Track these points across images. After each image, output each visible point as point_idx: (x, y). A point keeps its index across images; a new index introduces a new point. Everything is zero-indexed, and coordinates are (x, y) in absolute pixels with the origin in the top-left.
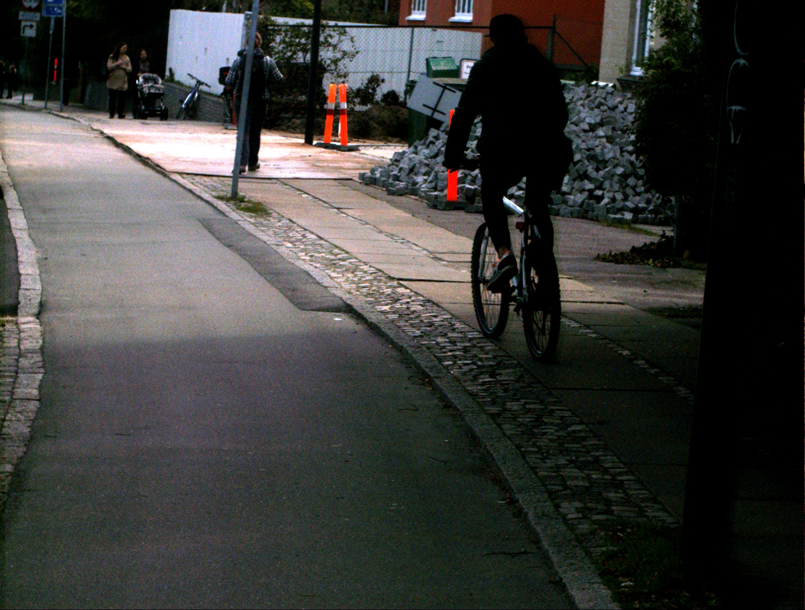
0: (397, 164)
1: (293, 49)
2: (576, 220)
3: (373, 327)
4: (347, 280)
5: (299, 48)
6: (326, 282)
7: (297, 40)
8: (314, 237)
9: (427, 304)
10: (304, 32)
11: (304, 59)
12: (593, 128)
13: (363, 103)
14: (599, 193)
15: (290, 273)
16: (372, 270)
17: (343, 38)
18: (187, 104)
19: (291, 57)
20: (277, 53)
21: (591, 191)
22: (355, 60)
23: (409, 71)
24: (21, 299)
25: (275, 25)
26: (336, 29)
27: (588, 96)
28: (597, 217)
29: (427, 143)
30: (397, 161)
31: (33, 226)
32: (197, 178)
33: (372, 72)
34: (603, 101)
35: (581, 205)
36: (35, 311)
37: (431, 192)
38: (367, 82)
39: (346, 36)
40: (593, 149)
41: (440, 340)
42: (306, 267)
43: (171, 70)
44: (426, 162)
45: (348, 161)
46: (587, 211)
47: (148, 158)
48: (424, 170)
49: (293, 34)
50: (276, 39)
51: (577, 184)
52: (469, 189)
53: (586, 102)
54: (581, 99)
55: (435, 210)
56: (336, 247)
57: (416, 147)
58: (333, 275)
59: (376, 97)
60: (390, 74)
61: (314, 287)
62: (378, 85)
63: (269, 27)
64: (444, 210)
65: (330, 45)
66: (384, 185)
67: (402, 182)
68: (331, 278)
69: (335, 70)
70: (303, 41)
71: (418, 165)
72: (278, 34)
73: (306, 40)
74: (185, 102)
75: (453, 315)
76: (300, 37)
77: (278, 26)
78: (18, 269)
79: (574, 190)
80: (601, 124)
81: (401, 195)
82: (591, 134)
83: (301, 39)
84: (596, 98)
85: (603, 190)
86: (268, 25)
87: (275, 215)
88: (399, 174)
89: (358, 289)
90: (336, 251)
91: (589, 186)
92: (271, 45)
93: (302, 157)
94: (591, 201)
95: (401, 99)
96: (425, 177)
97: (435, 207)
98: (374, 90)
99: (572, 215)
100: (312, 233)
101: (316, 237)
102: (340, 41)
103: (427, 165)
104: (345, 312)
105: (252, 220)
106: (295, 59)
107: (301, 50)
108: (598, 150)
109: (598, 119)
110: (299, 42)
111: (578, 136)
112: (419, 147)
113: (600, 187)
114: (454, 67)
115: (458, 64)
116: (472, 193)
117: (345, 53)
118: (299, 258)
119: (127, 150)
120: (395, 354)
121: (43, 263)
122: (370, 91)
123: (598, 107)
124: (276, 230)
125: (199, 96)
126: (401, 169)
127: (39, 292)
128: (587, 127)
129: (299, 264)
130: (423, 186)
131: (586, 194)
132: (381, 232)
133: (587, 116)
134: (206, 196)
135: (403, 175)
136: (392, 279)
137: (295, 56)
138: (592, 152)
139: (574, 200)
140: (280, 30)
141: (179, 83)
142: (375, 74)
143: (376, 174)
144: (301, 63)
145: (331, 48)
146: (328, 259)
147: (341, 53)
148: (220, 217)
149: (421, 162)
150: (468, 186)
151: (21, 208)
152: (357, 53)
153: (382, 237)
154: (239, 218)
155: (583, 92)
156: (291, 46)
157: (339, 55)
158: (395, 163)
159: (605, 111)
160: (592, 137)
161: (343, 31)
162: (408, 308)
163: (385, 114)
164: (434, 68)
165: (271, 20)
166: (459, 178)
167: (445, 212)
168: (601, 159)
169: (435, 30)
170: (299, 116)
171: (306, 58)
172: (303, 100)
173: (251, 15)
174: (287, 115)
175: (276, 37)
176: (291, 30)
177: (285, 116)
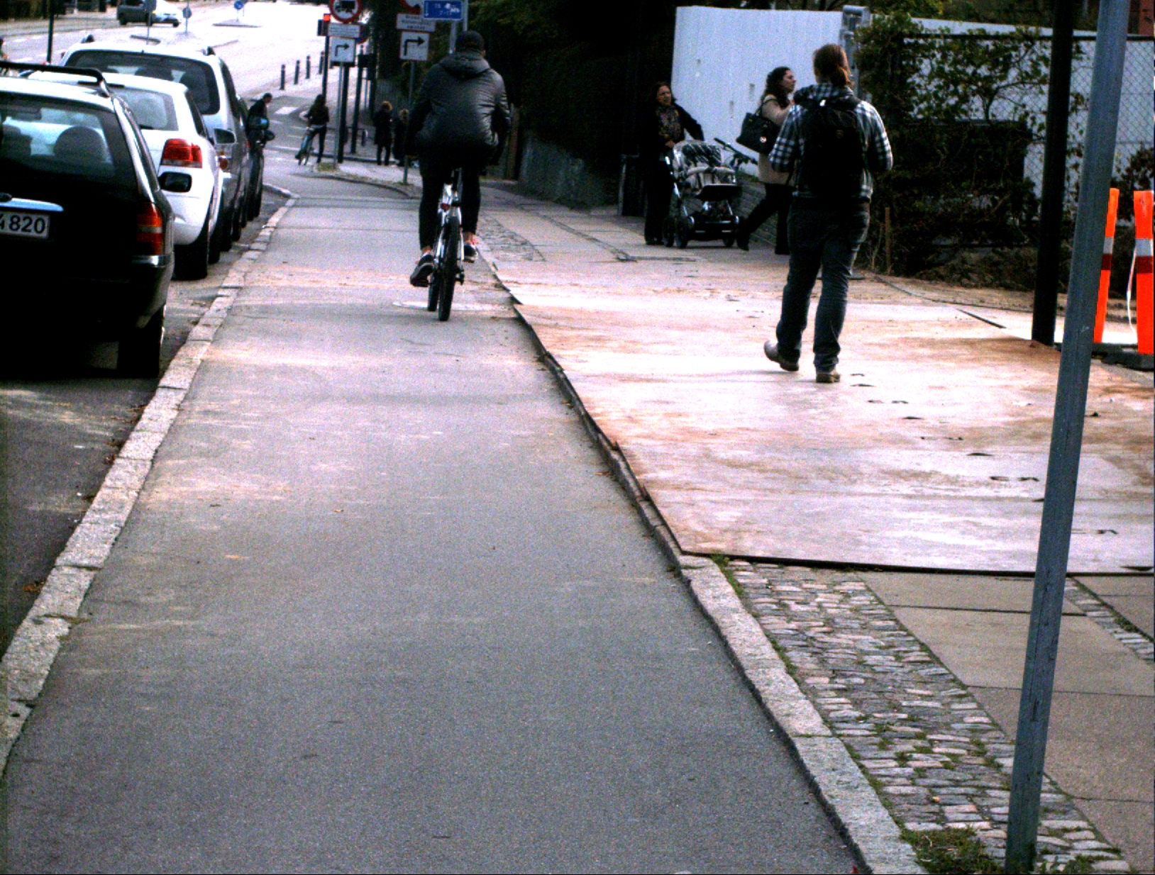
1: (960, 89)
5: (974, 88)
7: (970, 70)
10: (986, 50)
11: (986, 112)
19: (955, 109)
20: (924, 98)
25: (920, 36)
33: (1142, 143)
38: (1128, 165)
39: (1081, 59)
49: (960, 56)
50: (923, 66)
63: (906, 41)
70: (984, 71)
72: (926, 57)
73: (990, 70)
76: (977, 63)
77: (926, 36)
83: (979, 67)
86: (903, 35)
92: (909, 80)
98: (1146, 182)
106: (965, 113)
107: (978, 92)
110: (974, 73)
137: (964, 106)
140: (932, 46)
144: (978, 121)
147: (1072, 99)
156: (956, 84)
165: (909, 23)
170: (976, 242)
171: (991, 111)
172: (984, 206)
173: (858, 14)
174: (949, 242)
175: (921, 62)
176: (957, 47)
177: (943, 243)
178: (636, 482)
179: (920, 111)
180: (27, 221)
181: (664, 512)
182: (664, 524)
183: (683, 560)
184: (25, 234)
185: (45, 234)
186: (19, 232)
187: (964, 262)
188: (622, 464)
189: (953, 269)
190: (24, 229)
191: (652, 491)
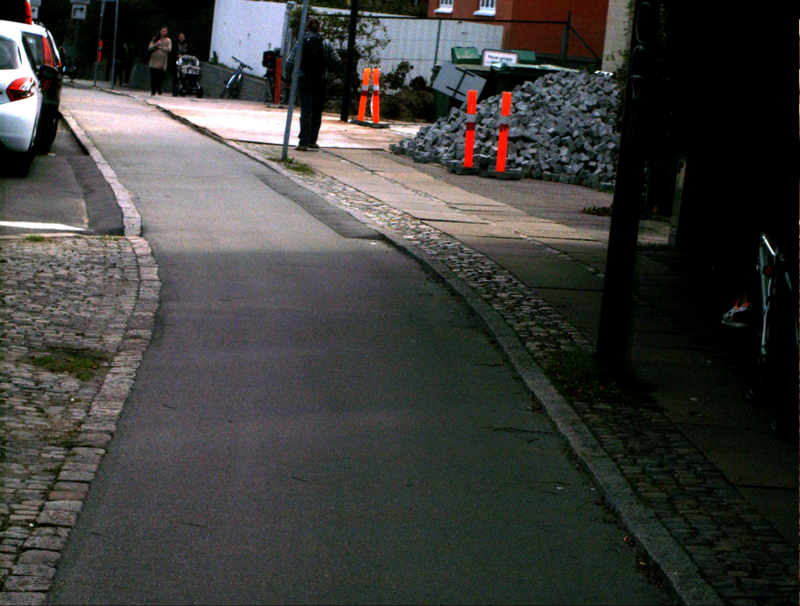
0: (423, 137)
1: (331, 36)
2: (572, 186)
3: (401, 249)
4: (380, 219)
5: (336, 35)
6: (364, 220)
7: (335, 28)
8: (352, 189)
9: (443, 235)
10: (341, 21)
11: (341, 46)
12: (590, 109)
13: (393, 87)
14: (593, 164)
15: (334, 213)
16: (400, 213)
17: (377, 27)
18: (231, 85)
21: (586, 162)
22: (387, 47)
23: (436, 59)
24: (126, 224)
26: (370, 19)
27: (588, 83)
28: (591, 184)
29: (449, 120)
30: (422, 134)
31: (120, 176)
32: (250, 145)
33: (402, 59)
34: (600, 87)
35: (578, 174)
36: (138, 232)
37: (451, 160)
38: (397, 68)
39: (379, 25)
40: (589, 127)
41: (451, 257)
42: (348, 209)
43: (215, 53)
44: (447, 135)
45: (379, 136)
46: (582, 179)
47: (205, 128)
48: (445, 142)
49: (331, 23)
51: (575, 156)
52: (484, 158)
53: (586, 87)
54: (582, 84)
55: (454, 175)
56: (371, 197)
57: (439, 123)
58: (369, 215)
59: (406, 82)
60: (419, 61)
61: (353, 223)
62: (408, 71)
64: (460, 175)
65: (364, 34)
66: (412, 155)
67: (426, 151)
68: (368, 217)
69: (369, 56)
70: (340, 29)
71: (440, 138)
73: (343, 28)
74: (230, 82)
75: (463, 243)
76: (337, 25)
77: (317, 15)
78: (117, 204)
79: (572, 161)
80: (598, 106)
81: (425, 163)
82: (588, 114)
83: (338, 27)
84: (595, 84)
85: (597, 162)
87: (319, 173)
88: (424, 146)
89: (389, 225)
90: (372, 200)
91: (584, 158)
93: (338, 131)
94: (587, 171)
95: (428, 85)
96: (447, 148)
97: (454, 172)
98: (404, 75)
99: (569, 182)
100: (351, 187)
101: (354, 190)
102: (374, 30)
103: (448, 138)
104: (379, 239)
105: (301, 177)
107: (338, 37)
108: (594, 128)
109: (595, 102)
110: (337, 30)
111: (577, 116)
112: (442, 123)
113: (594, 159)
114: (478, 57)
115: (480, 54)
116: (485, 162)
117: (378, 41)
118: (341, 204)
119: (184, 121)
120: (417, 264)
121: (136, 200)
122: (400, 76)
123: (596, 92)
124: (321, 184)
125: (242, 78)
126: (426, 141)
127: (139, 220)
128: (585, 108)
129: (342, 207)
130: (445, 155)
131: (582, 164)
132: (407, 188)
133: (586, 99)
134: (260, 158)
135: (427, 146)
136: (416, 219)
138: (588, 130)
139: (571, 169)
141: (222, 65)
142: (405, 61)
143: (404, 145)
145: (365, 37)
146: (365, 205)
147: (375, 41)
148: (274, 174)
149: (443, 135)
150: (482, 155)
151: (106, 162)
152: (389, 41)
153: (409, 192)
154: (291, 175)
155: (584, 79)
156: (329, 34)
157: (372, 43)
158: (421, 136)
159: (601, 96)
160: (589, 117)
161: (376, 21)
162: (428, 238)
163: (413, 98)
164: (458, 57)
165: (311, 10)
166: (475, 149)
167: (462, 176)
168: (595, 135)
169: (461, 23)
170: (335, 97)
172: (339, 83)
173: (293, 5)
176: (329, 19)
178: (211, 132)
183: (224, 140)
188: (206, 131)
191: (216, 133)
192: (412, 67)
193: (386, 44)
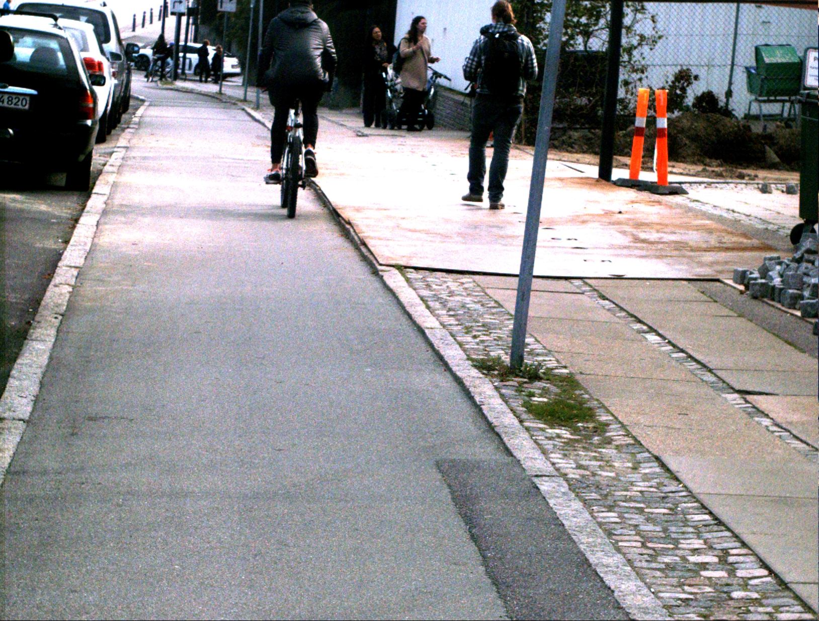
1: (569, 31)
5: (578, 30)
7: (575, 19)
10: (585, 8)
11: (585, 46)
17: (639, 16)
19: (566, 44)
20: (547, 36)
22: (657, 47)
23: (733, 65)
26: (630, 4)
33: (681, 66)
38: (673, 79)
39: (644, 13)
49: (570, 11)
50: (546, 17)
59: (686, 100)
60: (706, 68)
62: (690, 84)
69: (629, 62)
70: (584, 20)
73: (587, 19)
76: (580, 14)
83: (580, 17)
92: (538, 26)
93: (608, 213)
95: (722, 104)
98: (683, 90)
102: (635, 21)
106: (573, 46)
107: (580, 33)
110: (578, 21)
114: (797, 60)
115: (801, 55)
117: (642, 37)
122: (678, 92)
125: (435, 93)
137: (572, 42)
142: (685, 68)
144: (581, 51)
147: (638, 38)
152: (660, 37)
154: (538, 459)
157: (635, 41)
161: (639, 7)
163: (700, 125)
164: (767, 60)
169: (760, 7)
170: (578, 126)
171: (589, 44)
172: (583, 103)
174: (561, 126)
175: (545, 14)
177: (557, 126)
178: (358, 237)
179: (545, 45)
180: (17, 100)
181: (372, 249)
182: (372, 253)
183: (380, 268)
184: (16, 107)
185: (27, 107)
186: (13, 106)
187: (570, 138)
188: (351, 230)
189: (563, 142)
190: (15, 104)
191: (367, 241)
192: (696, 78)
193: (655, 42)
